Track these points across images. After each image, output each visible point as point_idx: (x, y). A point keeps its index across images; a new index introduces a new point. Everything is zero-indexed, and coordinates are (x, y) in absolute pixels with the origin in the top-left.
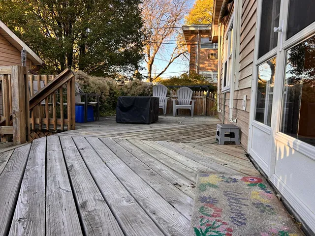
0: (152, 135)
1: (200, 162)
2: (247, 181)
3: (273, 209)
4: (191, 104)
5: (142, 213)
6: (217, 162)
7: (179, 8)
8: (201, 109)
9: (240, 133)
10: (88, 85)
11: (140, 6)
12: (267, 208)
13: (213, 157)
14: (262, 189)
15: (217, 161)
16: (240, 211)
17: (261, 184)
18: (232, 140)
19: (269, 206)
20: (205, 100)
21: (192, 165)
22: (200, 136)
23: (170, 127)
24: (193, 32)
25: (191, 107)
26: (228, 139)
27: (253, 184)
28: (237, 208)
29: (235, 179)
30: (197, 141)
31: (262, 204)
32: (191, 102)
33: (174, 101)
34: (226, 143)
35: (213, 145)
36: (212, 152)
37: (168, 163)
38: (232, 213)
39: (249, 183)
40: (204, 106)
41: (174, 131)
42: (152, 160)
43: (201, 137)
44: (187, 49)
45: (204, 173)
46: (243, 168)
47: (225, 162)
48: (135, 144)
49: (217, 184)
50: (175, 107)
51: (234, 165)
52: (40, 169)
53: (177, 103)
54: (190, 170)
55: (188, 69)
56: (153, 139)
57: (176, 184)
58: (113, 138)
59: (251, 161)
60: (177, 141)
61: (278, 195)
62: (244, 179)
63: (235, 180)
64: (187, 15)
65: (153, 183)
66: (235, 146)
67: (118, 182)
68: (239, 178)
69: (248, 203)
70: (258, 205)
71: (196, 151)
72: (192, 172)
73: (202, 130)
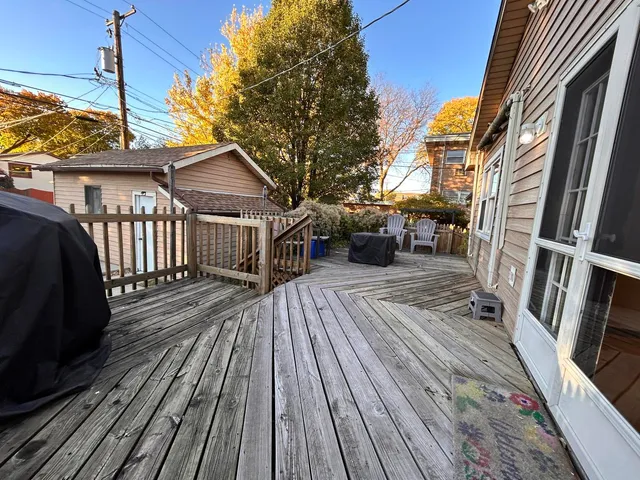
0: (389, 290)
1: (453, 350)
2: (518, 403)
3: (557, 467)
4: (433, 240)
5: (396, 434)
6: (473, 353)
7: (422, 113)
8: (445, 245)
9: (503, 309)
10: (320, 216)
11: (378, 122)
12: (549, 463)
13: (468, 343)
14: (539, 423)
15: (473, 351)
16: (513, 461)
17: (537, 414)
18: (491, 315)
19: (550, 460)
20: (450, 235)
21: (444, 355)
22: (448, 298)
23: (408, 275)
24: (437, 144)
25: (433, 244)
26: (486, 314)
27: (526, 412)
28: (509, 454)
29: (501, 396)
30: (446, 308)
31: (540, 453)
32: (434, 237)
33: (412, 234)
34: (483, 318)
35: (464, 318)
36: (465, 333)
37: (415, 347)
38: (504, 462)
39: (520, 407)
40: (449, 242)
41: (416, 285)
42: (394, 338)
43: (449, 300)
44: (428, 160)
45: (460, 375)
46: (509, 372)
47: (484, 355)
48: (374, 306)
49: (478, 400)
50: (414, 243)
51: (496, 363)
52: (287, 337)
53: (416, 238)
54: (441, 365)
55: (429, 187)
56: (392, 298)
57: (427, 390)
58: (349, 292)
59: (519, 359)
60: (421, 306)
61: (562, 439)
62: (513, 398)
63: (501, 399)
64: (431, 122)
65: (403, 383)
66: (495, 323)
67: (364, 374)
68: (507, 394)
69: (521, 448)
70: (536, 454)
71: (446, 328)
72: (445, 370)
73: (448, 286)
